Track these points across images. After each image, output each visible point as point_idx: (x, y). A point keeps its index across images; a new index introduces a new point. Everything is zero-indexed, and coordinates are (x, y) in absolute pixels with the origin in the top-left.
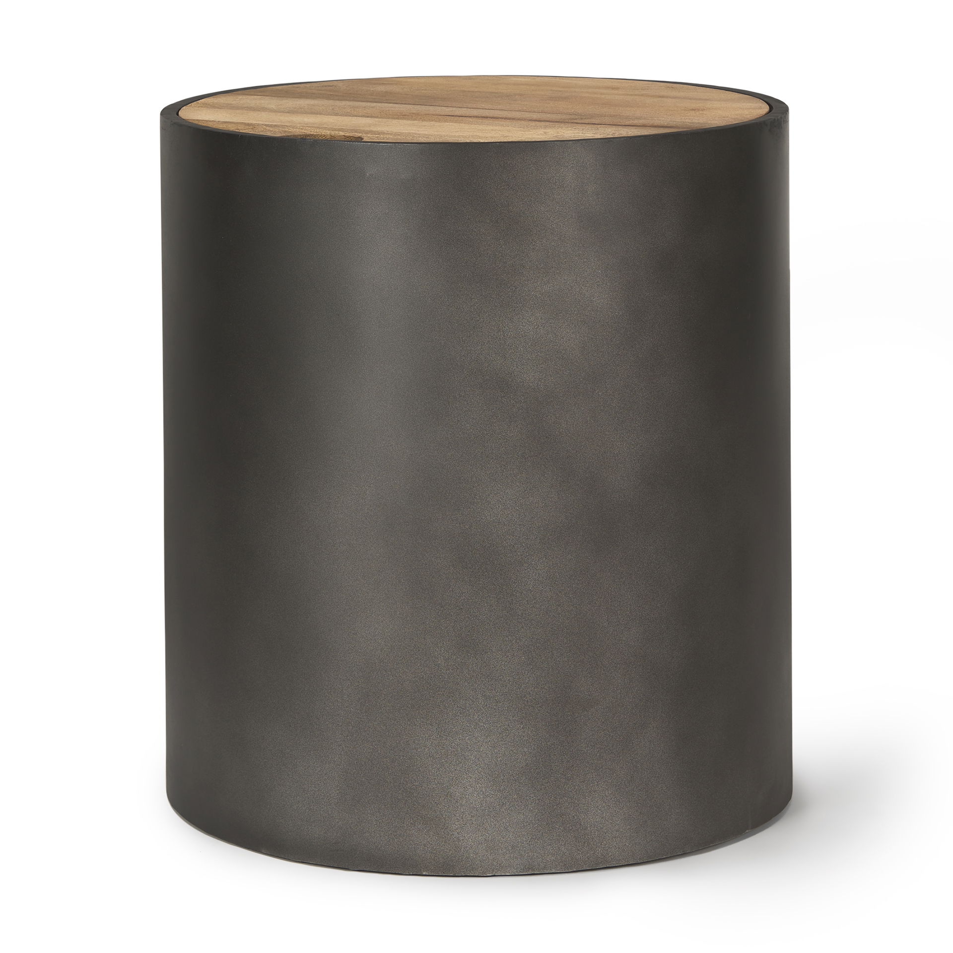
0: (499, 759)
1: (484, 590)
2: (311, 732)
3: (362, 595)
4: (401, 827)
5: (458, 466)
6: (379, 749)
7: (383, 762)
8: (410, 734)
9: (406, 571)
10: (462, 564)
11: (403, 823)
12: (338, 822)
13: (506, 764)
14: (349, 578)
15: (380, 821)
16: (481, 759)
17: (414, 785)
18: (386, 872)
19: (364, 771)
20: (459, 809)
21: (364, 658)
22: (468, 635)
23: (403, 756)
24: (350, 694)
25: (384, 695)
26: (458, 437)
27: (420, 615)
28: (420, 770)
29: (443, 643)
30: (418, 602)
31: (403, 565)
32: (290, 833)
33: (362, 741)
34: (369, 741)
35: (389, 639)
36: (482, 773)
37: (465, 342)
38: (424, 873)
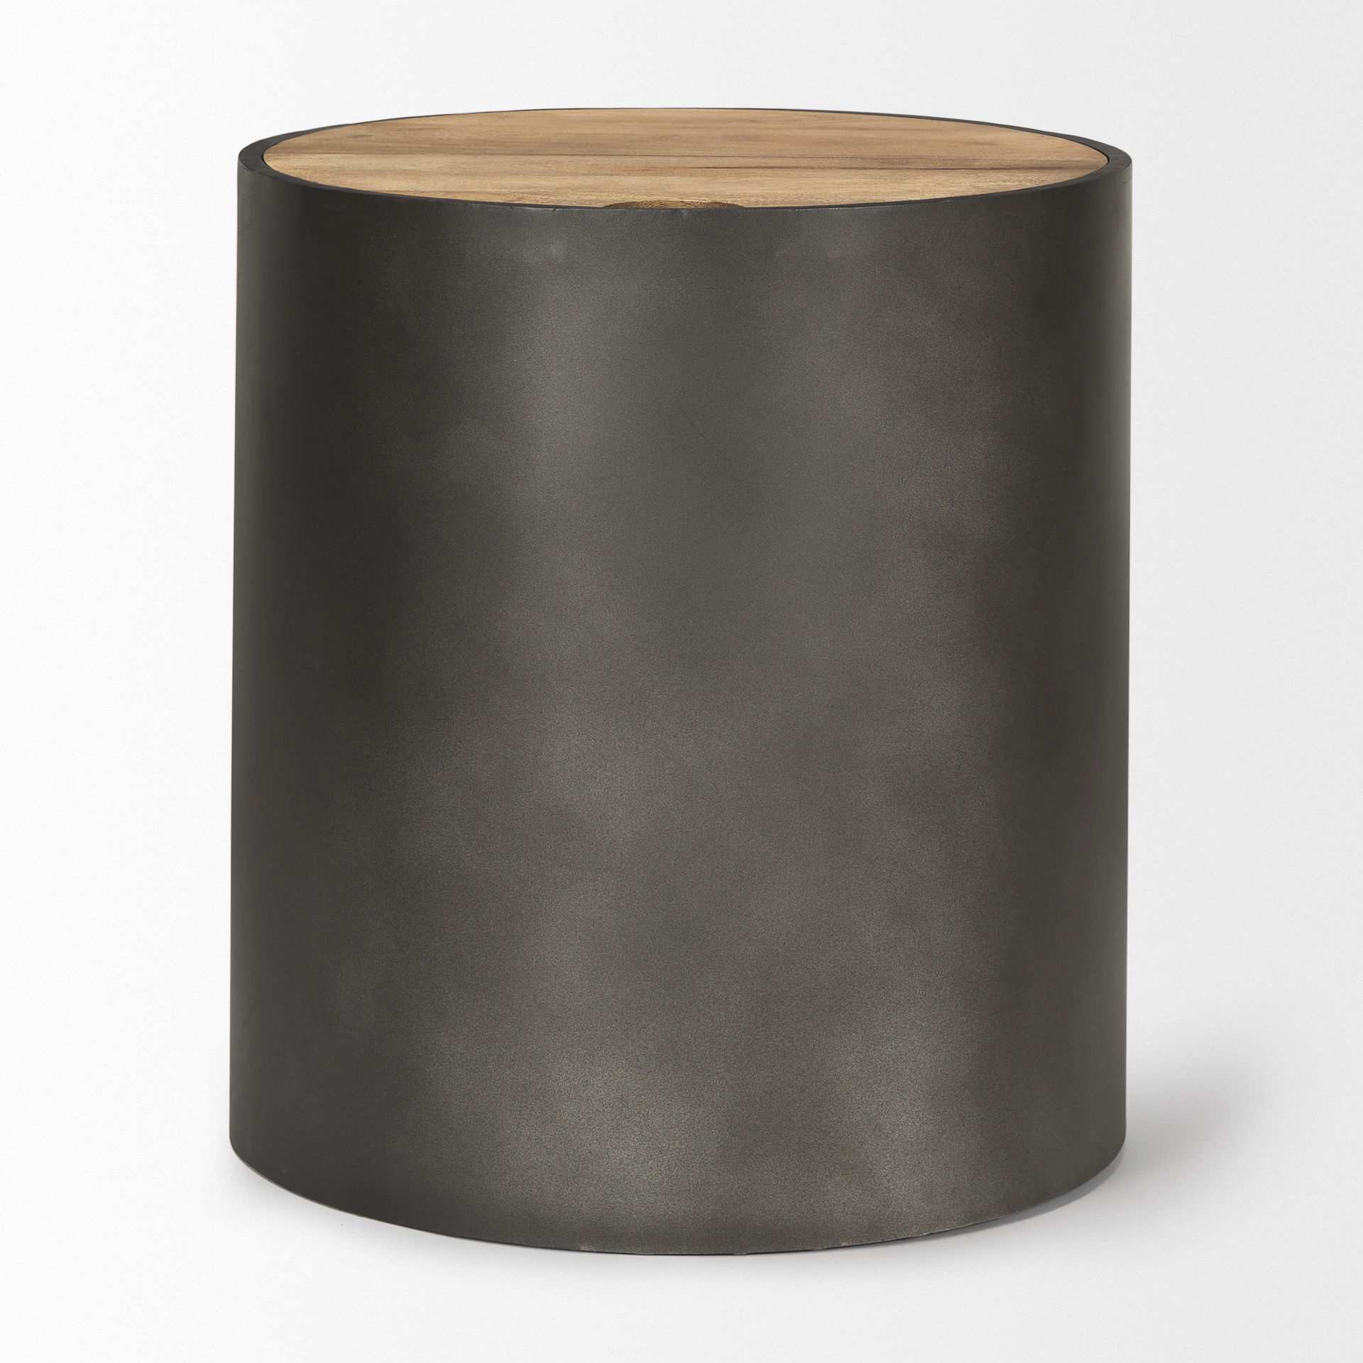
0: (939, 1069)
1: (925, 832)
2: (674, 1065)
3: (759, 858)
4: (812, 1183)
5: (894, 661)
6: (783, 1076)
7: (788, 1093)
8: (826, 1049)
9: (824, 817)
10: (898, 798)
11: (815, 1178)
12: (717, 1189)
13: (947, 1075)
14: (740, 836)
15: (781, 1179)
16: (918, 1073)
17: (831, 1121)
18: (789, 1250)
19: (759, 1110)
20: (890, 1147)
21: (761, 949)
22: (904, 898)
23: (816, 1082)
24: (739, 1002)
25: (790, 997)
26: (895, 620)
27: (842, 877)
28: (839, 1099)
29: (873, 915)
30: (841, 859)
31: (820, 810)
32: (634, 1216)
33: (757, 1069)
34: (768, 1065)
35: (799, 917)
36: (919, 1091)
37: (905, 484)
38: (843, 1244)
